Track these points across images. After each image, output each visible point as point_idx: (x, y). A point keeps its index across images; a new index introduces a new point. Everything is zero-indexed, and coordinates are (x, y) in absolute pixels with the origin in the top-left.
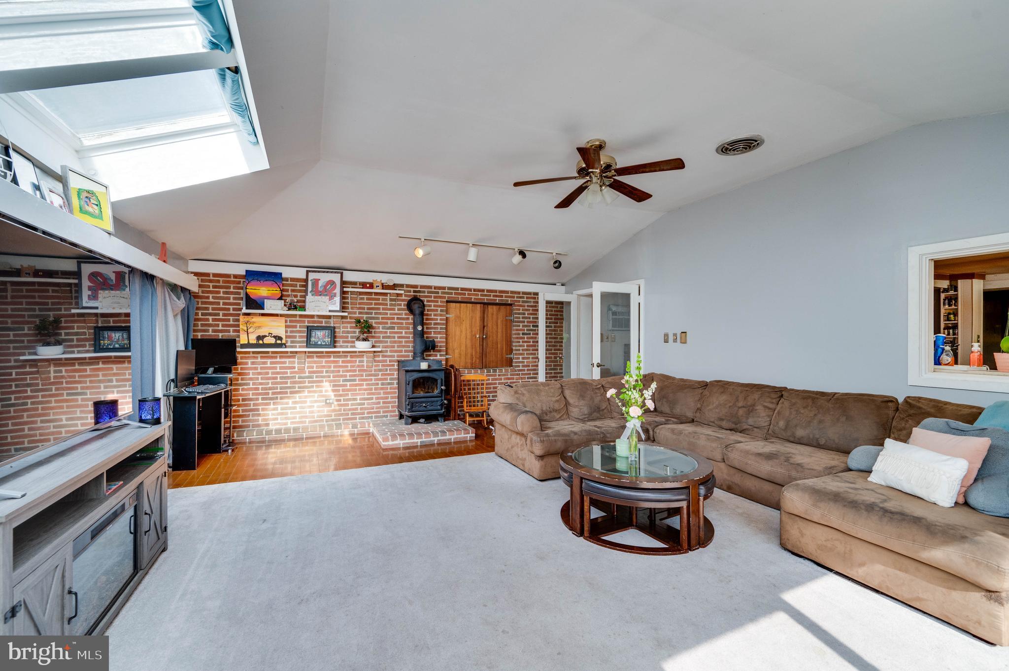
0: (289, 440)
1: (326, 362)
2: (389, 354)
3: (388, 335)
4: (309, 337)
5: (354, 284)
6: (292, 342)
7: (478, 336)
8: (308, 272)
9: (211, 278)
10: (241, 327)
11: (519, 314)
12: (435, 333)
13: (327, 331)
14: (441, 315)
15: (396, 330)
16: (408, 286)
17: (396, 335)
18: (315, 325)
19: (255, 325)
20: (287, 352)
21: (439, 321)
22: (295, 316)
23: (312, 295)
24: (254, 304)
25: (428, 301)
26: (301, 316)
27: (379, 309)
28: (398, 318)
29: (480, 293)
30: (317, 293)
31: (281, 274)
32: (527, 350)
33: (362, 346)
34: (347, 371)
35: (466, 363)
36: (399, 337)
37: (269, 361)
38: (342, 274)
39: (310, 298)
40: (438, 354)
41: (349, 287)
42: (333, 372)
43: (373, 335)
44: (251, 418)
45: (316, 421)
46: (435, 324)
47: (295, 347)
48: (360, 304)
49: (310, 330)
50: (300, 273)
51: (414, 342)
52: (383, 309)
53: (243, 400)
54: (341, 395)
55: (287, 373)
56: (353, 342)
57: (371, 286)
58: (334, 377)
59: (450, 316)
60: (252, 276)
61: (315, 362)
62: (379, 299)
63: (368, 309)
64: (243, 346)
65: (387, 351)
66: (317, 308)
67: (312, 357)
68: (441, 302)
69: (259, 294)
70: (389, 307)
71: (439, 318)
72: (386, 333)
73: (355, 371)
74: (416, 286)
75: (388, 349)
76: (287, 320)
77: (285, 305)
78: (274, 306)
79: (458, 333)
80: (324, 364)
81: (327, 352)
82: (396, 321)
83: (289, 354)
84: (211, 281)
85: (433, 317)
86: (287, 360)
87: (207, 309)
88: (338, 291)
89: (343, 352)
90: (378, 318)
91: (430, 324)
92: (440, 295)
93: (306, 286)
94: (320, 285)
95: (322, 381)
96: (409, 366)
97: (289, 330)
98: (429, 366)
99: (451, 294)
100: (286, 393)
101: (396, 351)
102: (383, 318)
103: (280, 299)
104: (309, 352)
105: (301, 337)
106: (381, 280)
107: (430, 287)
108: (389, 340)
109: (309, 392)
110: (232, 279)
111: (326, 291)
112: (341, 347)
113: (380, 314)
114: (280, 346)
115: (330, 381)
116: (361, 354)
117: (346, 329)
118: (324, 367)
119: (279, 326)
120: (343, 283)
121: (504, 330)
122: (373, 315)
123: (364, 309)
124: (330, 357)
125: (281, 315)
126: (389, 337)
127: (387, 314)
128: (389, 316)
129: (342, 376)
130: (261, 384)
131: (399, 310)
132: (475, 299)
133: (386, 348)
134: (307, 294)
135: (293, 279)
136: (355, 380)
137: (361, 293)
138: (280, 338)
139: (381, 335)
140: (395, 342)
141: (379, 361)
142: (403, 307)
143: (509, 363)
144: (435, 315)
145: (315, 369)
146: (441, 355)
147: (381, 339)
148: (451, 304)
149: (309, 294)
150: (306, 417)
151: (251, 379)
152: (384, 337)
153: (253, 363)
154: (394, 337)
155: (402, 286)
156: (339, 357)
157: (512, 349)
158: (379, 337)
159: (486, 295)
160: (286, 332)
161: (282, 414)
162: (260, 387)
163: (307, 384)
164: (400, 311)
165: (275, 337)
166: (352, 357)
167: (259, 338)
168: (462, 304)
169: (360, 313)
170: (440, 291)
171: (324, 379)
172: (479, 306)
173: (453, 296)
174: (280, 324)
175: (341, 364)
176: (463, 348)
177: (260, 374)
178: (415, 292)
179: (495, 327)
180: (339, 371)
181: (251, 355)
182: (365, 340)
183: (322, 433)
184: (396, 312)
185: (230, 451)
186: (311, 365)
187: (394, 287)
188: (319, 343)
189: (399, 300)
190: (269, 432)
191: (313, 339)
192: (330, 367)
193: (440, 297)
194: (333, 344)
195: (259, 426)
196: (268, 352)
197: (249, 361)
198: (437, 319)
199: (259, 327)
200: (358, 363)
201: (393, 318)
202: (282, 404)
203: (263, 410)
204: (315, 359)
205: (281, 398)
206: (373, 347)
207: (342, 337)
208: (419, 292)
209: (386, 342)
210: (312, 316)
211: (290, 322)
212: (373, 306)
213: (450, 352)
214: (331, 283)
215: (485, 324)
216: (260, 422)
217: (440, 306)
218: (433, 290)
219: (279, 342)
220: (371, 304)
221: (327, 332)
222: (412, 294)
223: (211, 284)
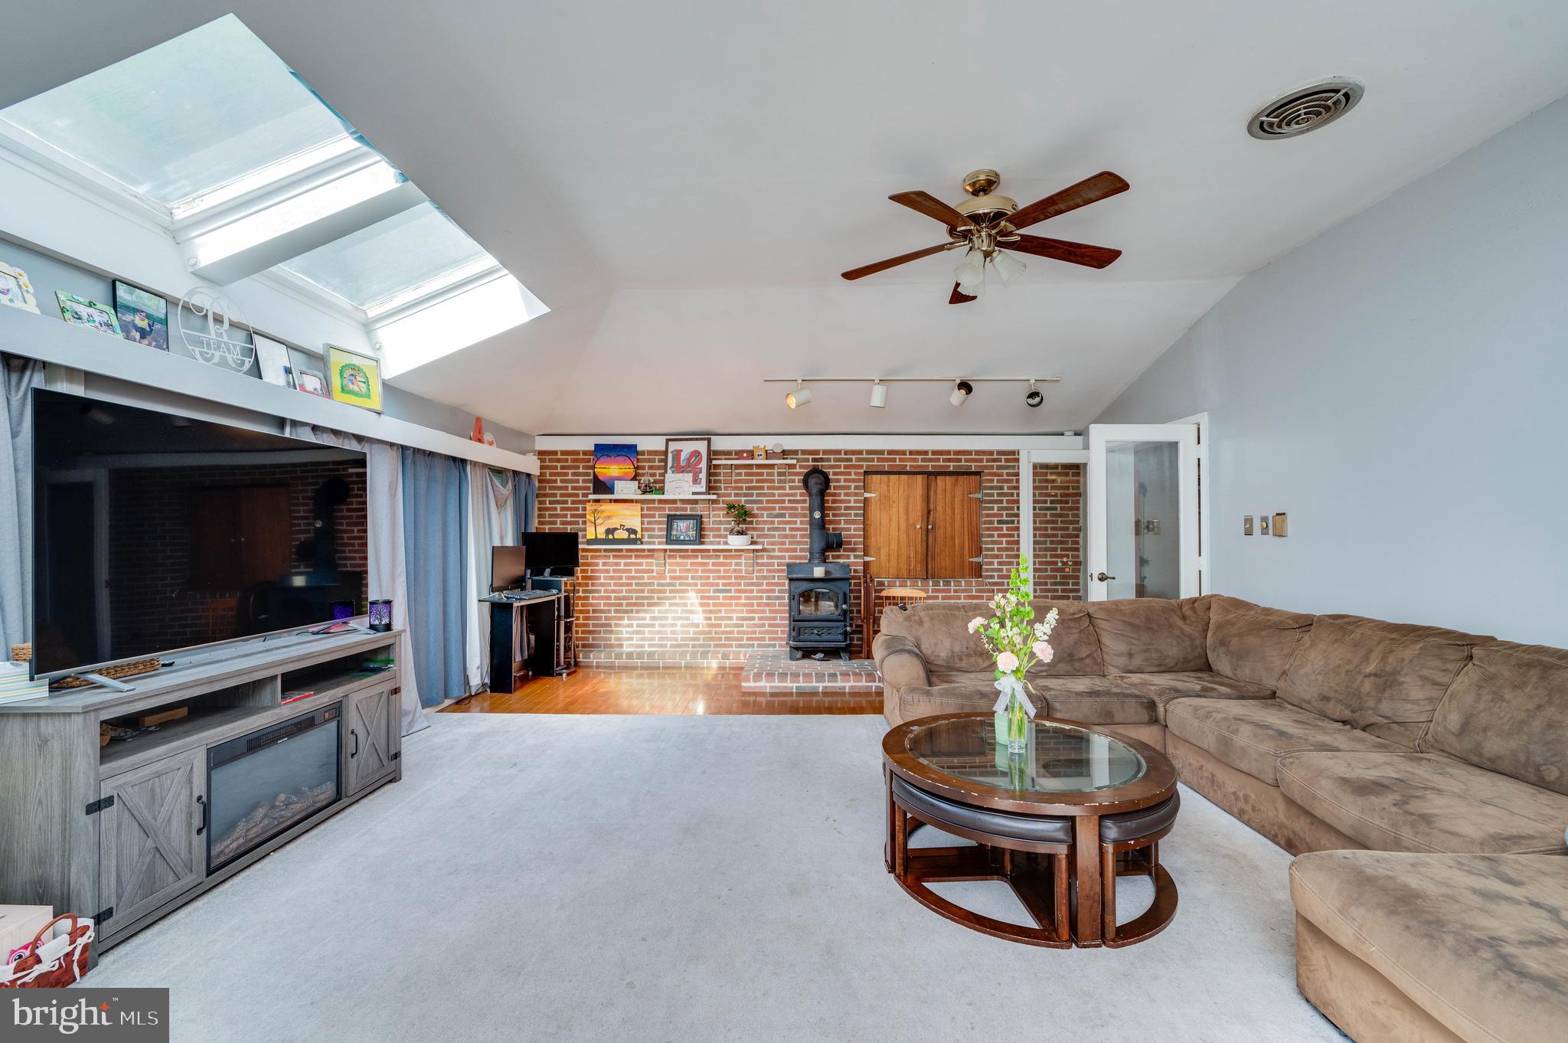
0: (642, 668)
1: (692, 564)
2: (777, 553)
3: (776, 526)
4: (669, 529)
5: (727, 454)
6: (650, 537)
7: (918, 527)
8: (668, 441)
9: (559, 456)
10: (588, 517)
11: (992, 488)
12: (846, 522)
13: (692, 521)
14: (856, 495)
15: (787, 519)
16: (804, 452)
17: (787, 526)
18: (678, 513)
19: (605, 514)
20: (643, 550)
21: (852, 504)
22: (653, 501)
23: (673, 472)
24: (602, 486)
25: (835, 474)
26: (660, 501)
27: (762, 488)
28: (790, 501)
29: (920, 457)
30: (679, 469)
31: (635, 446)
32: (1007, 549)
33: (736, 542)
34: (720, 578)
35: (899, 569)
36: (792, 529)
37: (622, 561)
38: (709, 440)
39: (670, 476)
40: (852, 554)
41: (721, 459)
42: (701, 578)
43: (755, 526)
44: (602, 635)
45: (679, 646)
46: (847, 508)
47: (654, 543)
48: (736, 481)
49: (671, 519)
50: (658, 444)
51: (811, 536)
52: (769, 488)
53: (594, 611)
54: (711, 612)
55: (643, 578)
56: (726, 537)
57: (751, 454)
58: (702, 585)
59: (873, 495)
60: (603, 451)
61: (678, 564)
62: (762, 474)
63: (748, 488)
64: (589, 542)
65: (774, 550)
66: (679, 490)
67: (674, 557)
68: (856, 474)
69: (610, 474)
70: (776, 485)
71: (852, 498)
72: (773, 522)
73: (730, 578)
74: (816, 452)
75: (776, 547)
76: (644, 508)
77: (639, 488)
78: (626, 489)
79: (885, 521)
80: (689, 567)
81: (693, 551)
82: (787, 505)
83: (646, 553)
84: (559, 461)
85: (842, 497)
86: (644, 561)
87: (555, 495)
88: (703, 465)
89: (714, 550)
90: (761, 502)
91: (839, 508)
92: (854, 463)
93: (665, 461)
94: (682, 458)
95: (686, 591)
96: (798, 573)
97: (646, 520)
98: (827, 572)
99: (872, 460)
100: (643, 605)
101: (787, 550)
102: (768, 502)
103: (635, 479)
104: (671, 550)
105: (660, 530)
106: (765, 447)
107: (838, 452)
108: (777, 533)
109: (671, 605)
110: (581, 457)
111: (688, 466)
112: (711, 543)
113: (764, 495)
114: (634, 542)
115: (698, 591)
116: (737, 553)
117: (717, 518)
118: (689, 571)
119: (632, 515)
120: (712, 454)
121: (966, 515)
122: (755, 498)
123: (741, 488)
124: (696, 557)
125: (637, 501)
126: (777, 529)
127: (774, 495)
128: (777, 498)
129: (712, 585)
130: (614, 591)
131: (791, 488)
132: (911, 466)
133: (772, 545)
134: (666, 472)
135: (650, 453)
136: (729, 591)
137: (738, 467)
138: (634, 532)
139: (766, 526)
140: (786, 536)
141: (763, 565)
142: (797, 484)
143: (977, 571)
144: (846, 495)
145: (678, 574)
146: (856, 557)
147: (766, 532)
148: (874, 476)
149: (669, 471)
150: (668, 639)
151: (602, 585)
152: (769, 529)
153: (605, 564)
154: (784, 529)
155: (795, 452)
156: (709, 557)
157: (981, 548)
158: (763, 529)
159: (930, 460)
160: (642, 523)
161: (637, 632)
162: (613, 595)
163: (668, 594)
164: (794, 492)
165: (627, 530)
166: (725, 557)
167: (609, 531)
168: (892, 477)
169: (736, 495)
170: (854, 457)
171: (689, 588)
172: (920, 477)
173: (876, 463)
174: (636, 513)
175: (711, 567)
176: (894, 545)
177: (612, 578)
178: (814, 460)
179: (949, 511)
180: (708, 577)
181: (603, 553)
182: (741, 533)
183: (683, 662)
184: (788, 491)
185: (564, 675)
186: (675, 567)
187: (785, 453)
188: (682, 538)
189: (791, 474)
190: (619, 656)
191: (674, 533)
192: (697, 571)
193: (855, 467)
194: (700, 538)
195: (611, 646)
196: (621, 550)
197: (600, 561)
198: (849, 501)
199: (609, 517)
200: (733, 567)
201: (783, 501)
202: (639, 619)
203: (616, 625)
204: (678, 560)
205: (637, 612)
206: (753, 543)
207: (712, 530)
208: (822, 460)
209: (773, 536)
210: (674, 501)
211: (647, 510)
212: (754, 484)
213: (872, 550)
214: (696, 454)
215: (932, 507)
216: (613, 642)
217: (854, 481)
218: (843, 456)
219: (633, 536)
220: (752, 481)
221: (691, 523)
222: (811, 463)
223: (559, 465)
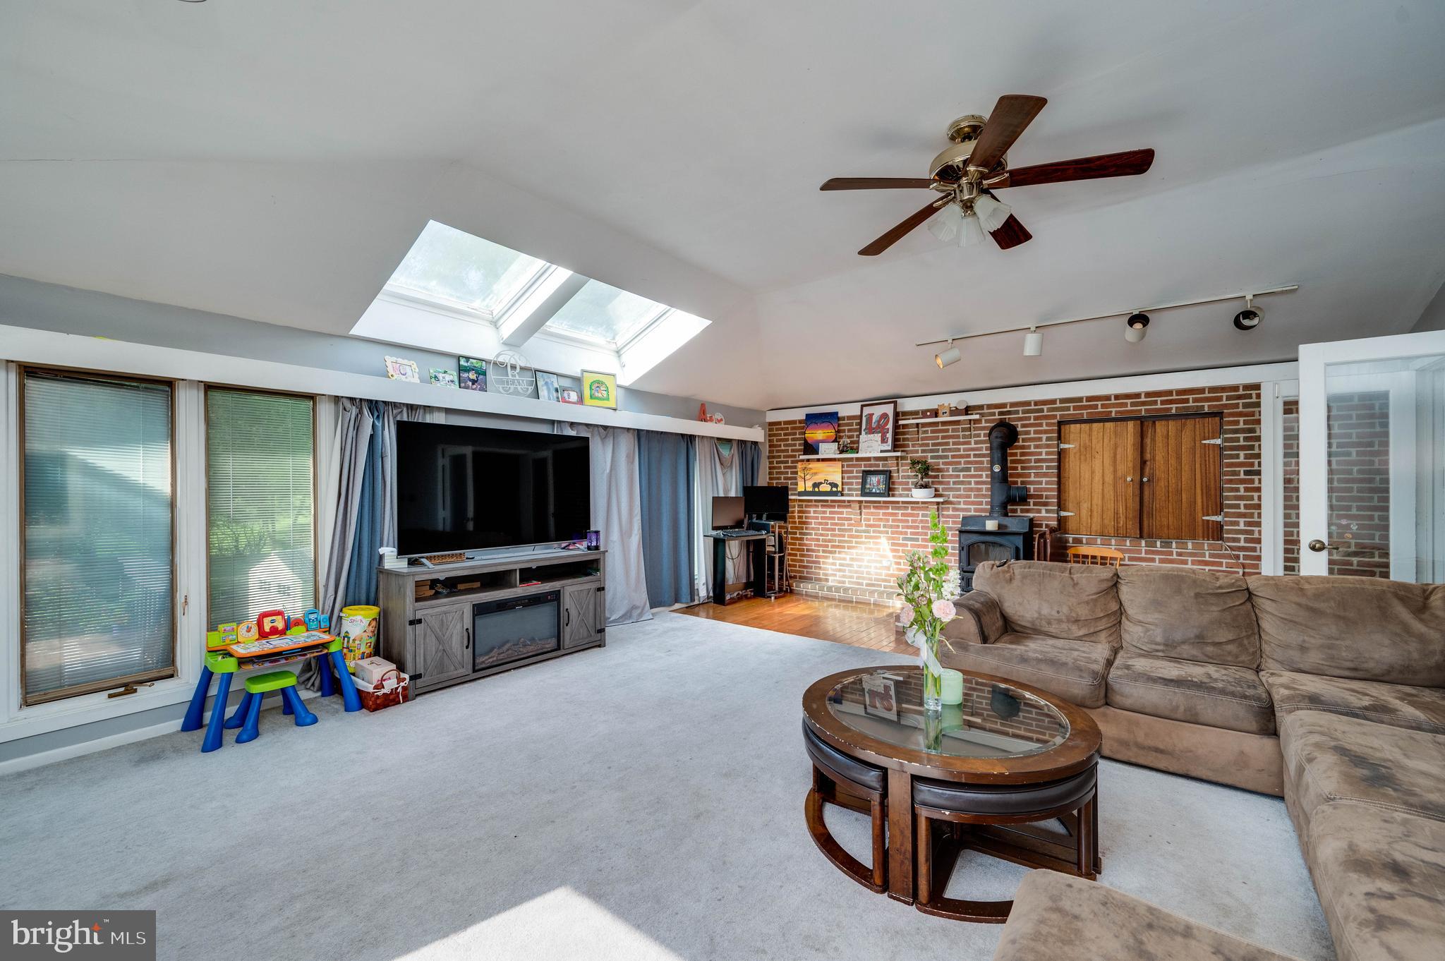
0: (840, 601)
1: (884, 514)
2: (962, 506)
3: (961, 479)
4: (864, 483)
5: (914, 414)
6: (849, 489)
7: (1129, 479)
8: (862, 406)
9: (783, 426)
10: (799, 473)
11: (1236, 431)
12: (1037, 475)
13: (882, 476)
14: (1048, 446)
15: (972, 473)
16: (990, 406)
17: (973, 480)
18: (872, 469)
19: (812, 471)
20: (844, 501)
21: (1044, 456)
22: (851, 459)
23: (866, 433)
24: (810, 448)
25: (1023, 426)
26: (858, 459)
27: (947, 444)
28: (975, 456)
29: (1129, 401)
30: (870, 431)
31: (837, 413)
33: (919, 495)
34: (908, 527)
35: (1103, 526)
36: (977, 483)
37: (828, 510)
38: (895, 403)
39: (863, 437)
40: (1043, 509)
41: (909, 419)
42: (891, 527)
43: (940, 479)
44: (813, 570)
45: (873, 585)
46: (1037, 461)
47: (852, 495)
48: (923, 439)
49: (866, 473)
50: (854, 410)
51: (992, 490)
52: (954, 444)
53: (808, 550)
54: (900, 558)
55: (844, 525)
56: (910, 490)
57: (935, 413)
58: (892, 533)
59: (1071, 446)
60: (812, 419)
61: (872, 514)
62: (947, 431)
63: (934, 445)
64: (800, 494)
65: (959, 503)
66: (870, 449)
67: (869, 507)
68: (1047, 425)
69: (815, 438)
70: (961, 440)
71: (1044, 451)
72: (958, 476)
73: (917, 527)
74: (1004, 405)
75: (962, 500)
76: (843, 465)
77: (839, 448)
78: (829, 450)
79: (1087, 475)
80: (881, 517)
81: (885, 502)
82: (972, 459)
83: (846, 504)
84: (782, 429)
85: (1032, 450)
86: (845, 510)
87: (780, 457)
88: (890, 426)
89: (903, 502)
90: (947, 457)
91: (1030, 461)
92: (1045, 413)
93: (860, 424)
94: (874, 421)
95: (880, 537)
96: (973, 525)
97: (846, 475)
98: (1000, 526)
99: (1068, 408)
100: (844, 547)
101: (973, 503)
102: (953, 457)
103: (835, 441)
104: (866, 502)
105: (857, 483)
106: (949, 404)
107: (1028, 403)
108: (962, 487)
109: (866, 549)
110: (798, 425)
111: (880, 429)
112: (901, 496)
113: (950, 450)
114: (835, 494)
115: (889, 539)
116: (923, 505)
117: (904, 474)
118: (880, 520)
119: (835, 472)
120: (897, 414)
121: (1198, 466)
122: (940, 453)
123: (927, 445)
124: (888, 508)
125: (839, 460)
126: (962, 483)
127: (959, 450)
128: (962, 453)
129: (901, 533)
130: (822, 535)
131: (976, 443)
132: (1116, 412)
133: (958, 498)
134: (860, 434)
135: (850, 418)
136: (917, 540)
137: (924, 425)
138: (836, 486)
139: (952, 480)
140: (971, 490)
141: (948, 516)
142: (982, 438)
143: (1216, 532)
144: (1036, 447)
145: (872, 522)
146: (1047, 511)
147: (952, 486)
148: (1072, 426)
149: (863, 433)
150: (864, 578)
151: (813, 529)
152: (955, 483)
153: (815, 512)
154: (970, 483)
155: (981, 407)
156: (898, 508)
157: (1221, 504)
158: (948, 483)
159: (1143, 404)
160: (843, 478)
161: (840, 570)
162: (821, 538)
163: (863, 540)
164: (979, 445)
165: (830, 484)
166: (913, 509)
167: (816, 485)
168: (1095, 425)
169: (923, 451)
170: (1045, 408)
171: (882, 535)
172: (1131, 424)
173: (1072, 412)
174: (836, 470)
175: (900, 518)
176: (1097, 500)
177: (820, 524)
178: (1001, 413)
179: (1173, 461)
180: (898, 527)
181: (814, 503)
182: (925, 486)
183: (872, 599)
184: (973, 446)
185: (773, 598)
186: (870, 515)
187: (967, 410)
188: (874, 490)
189: (976, 429)
190: (821, 589)
191: (868, 486)
192: (888, 520)
193: (1046, 417)
194: (889, 490)
195: (820, 580)
196: (827, 501)
197: (812, 510)
198: (1040, 454)
199: (816, 474)
200: (920, 518)
201: (969, 456)
202: (840, 559)
203: (824, 563)
204: (872, 510)
205: (839, 552)
206: (936, 496)
207: (901, 483)
208: (1009, 413)
209: (959, 490)
210: (869, 459)
211: (847, 467)
212: (940, 441)
213: (1070, 505)
214: (885, 416)
215: (1148, 456)
216: (821, 576)
217: (1046, 432)
218: (1033, 407)
219: (834, 489)
220: (937, 438)
221: (882, 477)
222: (997, 417)
223: (782, 432)
